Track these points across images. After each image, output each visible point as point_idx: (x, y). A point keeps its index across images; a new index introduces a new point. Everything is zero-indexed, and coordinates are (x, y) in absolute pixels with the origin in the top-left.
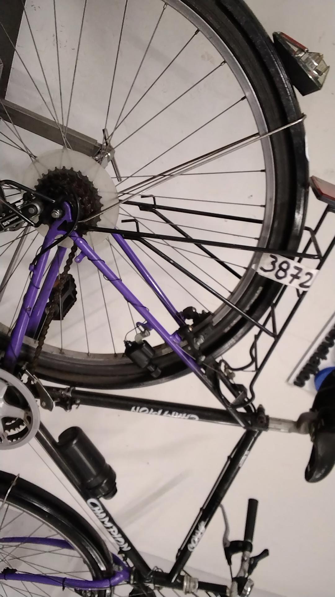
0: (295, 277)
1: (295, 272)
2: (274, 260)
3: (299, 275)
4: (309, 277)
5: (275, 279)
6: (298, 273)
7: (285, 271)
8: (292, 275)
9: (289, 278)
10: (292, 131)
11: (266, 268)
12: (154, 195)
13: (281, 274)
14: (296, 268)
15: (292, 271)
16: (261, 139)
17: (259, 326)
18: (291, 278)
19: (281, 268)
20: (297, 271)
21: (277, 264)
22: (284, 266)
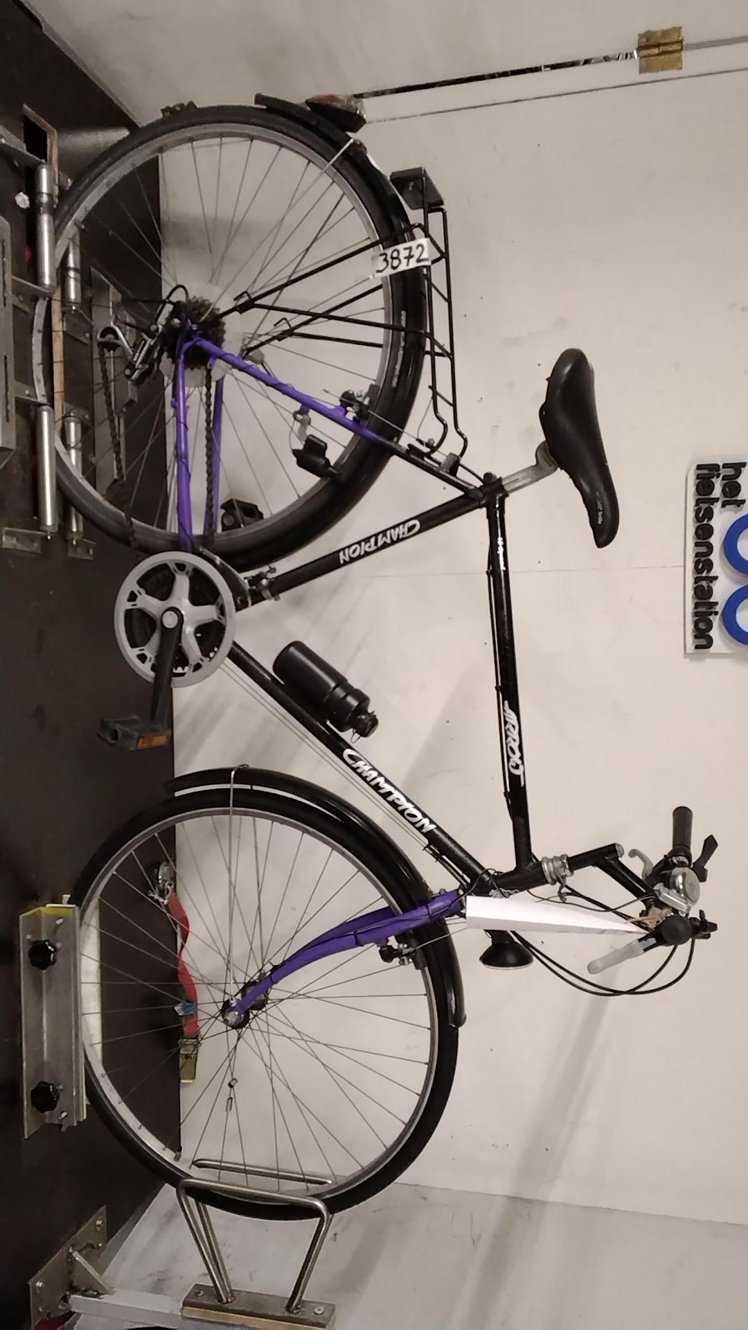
0: (409, 257)
1: (406, 253)
2: (384, 257)
3: (412, 254)
4: (420, 248)
5: (393, 272)
6: (410, 253)
7: (397, 258)
8: (405, 258)
9: (404, 262)
10: (351, 154)
11: (381, 269)
12: (245, 290)
13: (396, 263)
14: (405, 249)
15: (404, 254)
16: (325, 172)
17: (428, 353)
18: (406, 260)
19: (393, 258)
20: (408, 251)
21: (389, 259)
22: (395, 255)
